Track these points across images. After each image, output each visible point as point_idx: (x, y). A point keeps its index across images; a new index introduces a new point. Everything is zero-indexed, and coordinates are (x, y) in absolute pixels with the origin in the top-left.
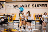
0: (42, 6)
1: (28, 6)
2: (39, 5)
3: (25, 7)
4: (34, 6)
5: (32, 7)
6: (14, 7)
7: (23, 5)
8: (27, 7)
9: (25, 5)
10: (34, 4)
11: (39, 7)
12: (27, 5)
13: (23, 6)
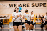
0: (44, 5)
1: (27, 5)
2: (40, 4)
3: (23, 7)
4: (35, 5)
5: (32, 6)
6: (10, 7)
7: (21, 4)
8: (25, 6)
9: (23, 4)
10: (35, 3)
11: (40, 6)
12: (25, 4)
13: (20, 6)
